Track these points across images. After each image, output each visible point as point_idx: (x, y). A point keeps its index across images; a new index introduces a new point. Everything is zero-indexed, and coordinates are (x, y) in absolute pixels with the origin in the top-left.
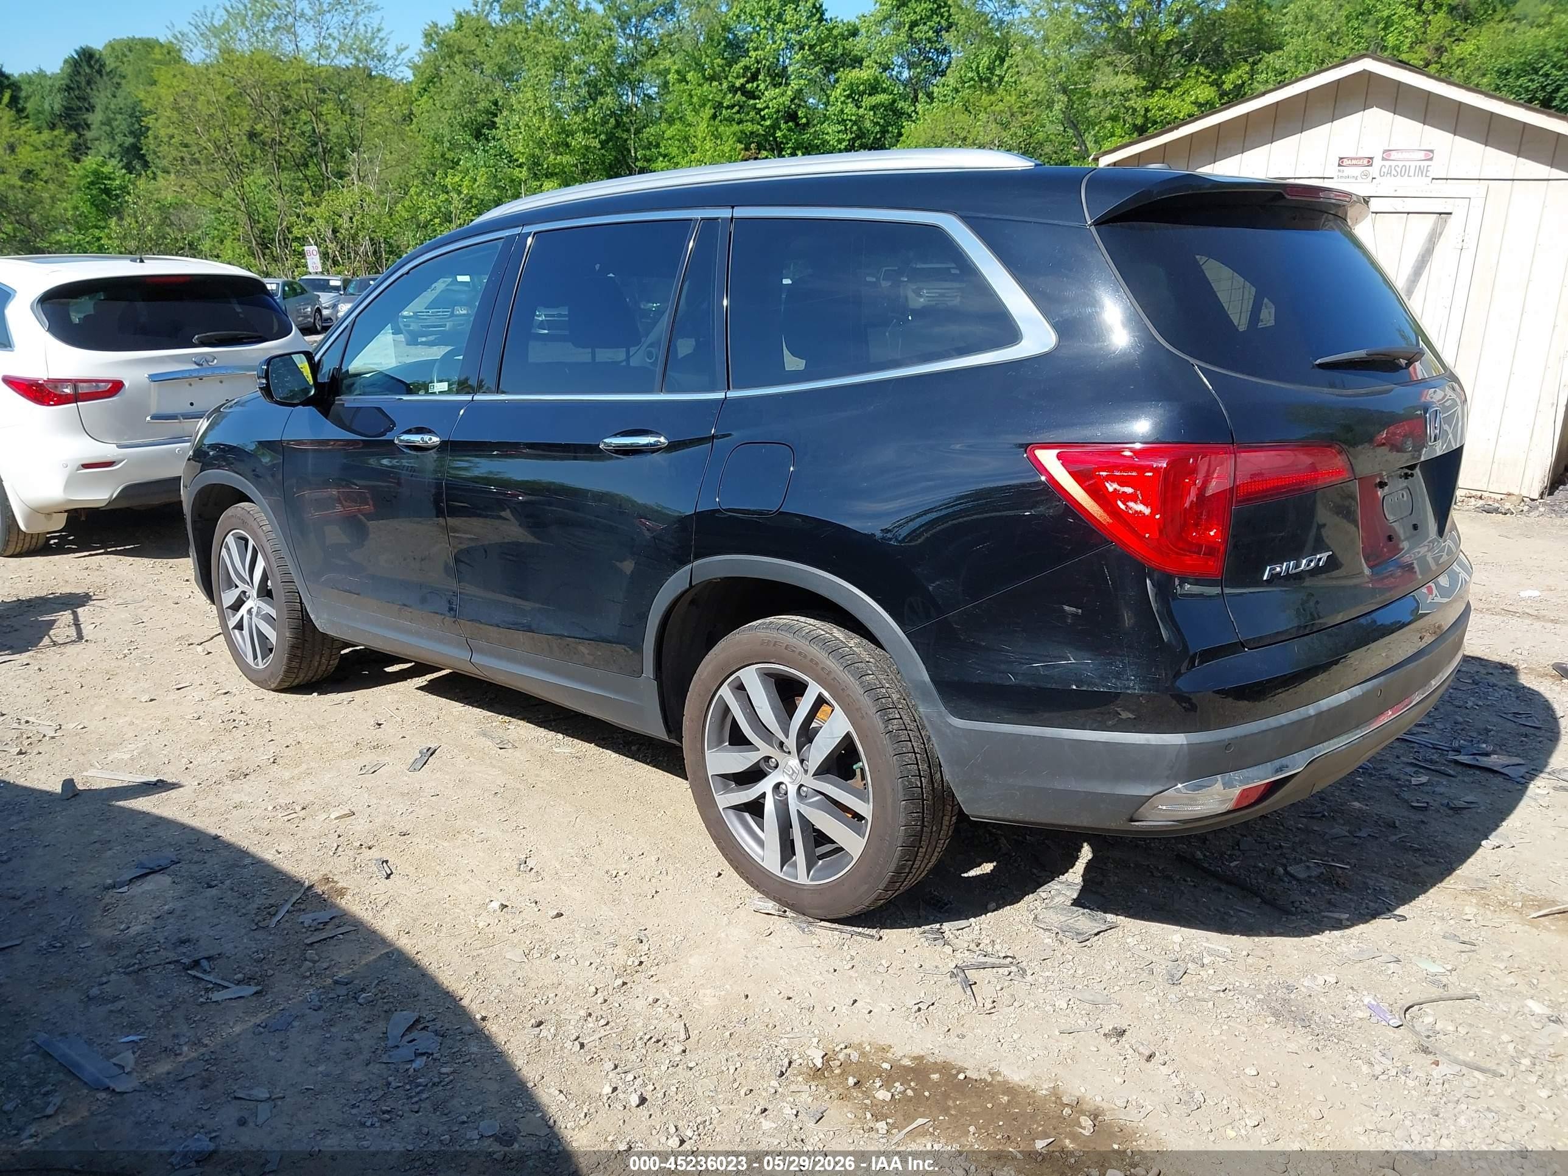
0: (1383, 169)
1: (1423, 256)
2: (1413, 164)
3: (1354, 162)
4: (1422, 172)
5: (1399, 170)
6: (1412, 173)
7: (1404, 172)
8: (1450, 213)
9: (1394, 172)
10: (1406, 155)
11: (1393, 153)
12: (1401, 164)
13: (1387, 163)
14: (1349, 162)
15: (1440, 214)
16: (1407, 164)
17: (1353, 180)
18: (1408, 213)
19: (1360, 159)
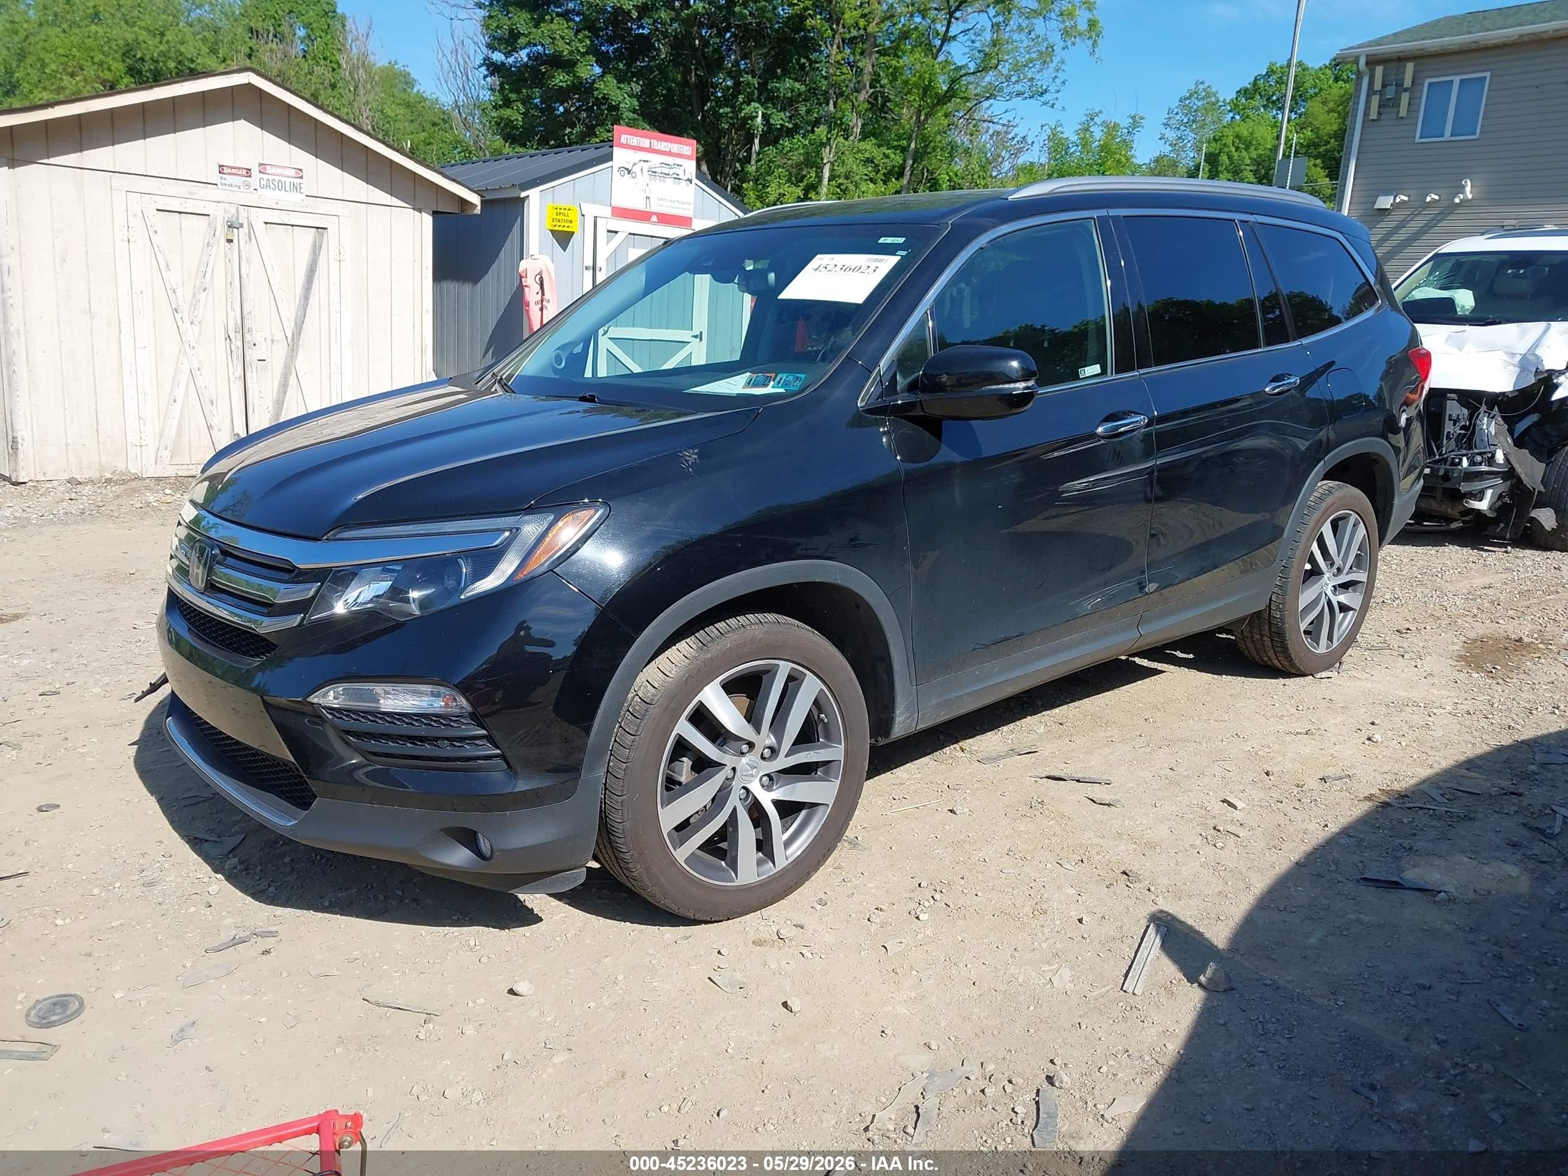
0: (262, 182)
1: (311, 266)
2: (288, 180)
3: (234, 171)
4: (297, 188)
5: (276, 184)
6: (288, 188)
7: (281, 186)
8: (326, 229)
9: (272, 186)
10: (279, 171)
11: (268, 167)
12: (277, 178)
13: (265, 177)
14: (229, 171)
15: (318, 228)
16: (283, 179)
17: (237, 189)
18: (292, 226)
19: (239, 168)
